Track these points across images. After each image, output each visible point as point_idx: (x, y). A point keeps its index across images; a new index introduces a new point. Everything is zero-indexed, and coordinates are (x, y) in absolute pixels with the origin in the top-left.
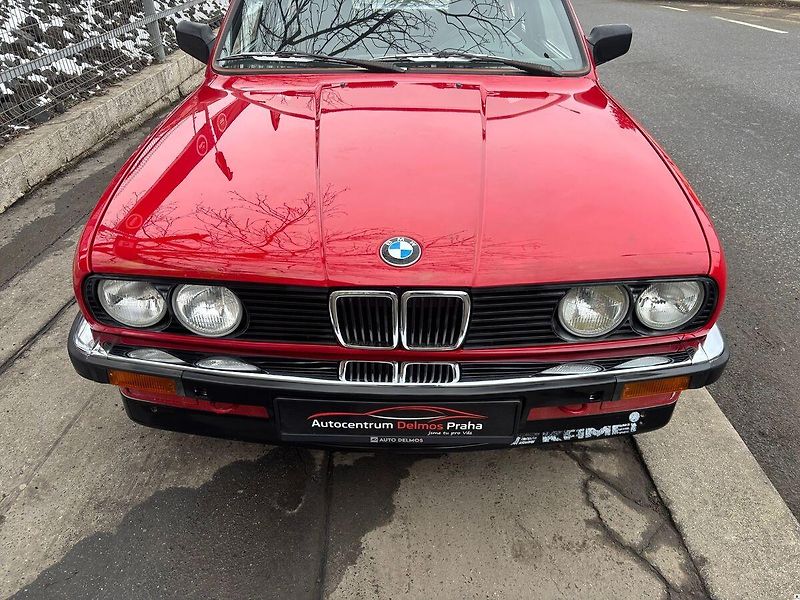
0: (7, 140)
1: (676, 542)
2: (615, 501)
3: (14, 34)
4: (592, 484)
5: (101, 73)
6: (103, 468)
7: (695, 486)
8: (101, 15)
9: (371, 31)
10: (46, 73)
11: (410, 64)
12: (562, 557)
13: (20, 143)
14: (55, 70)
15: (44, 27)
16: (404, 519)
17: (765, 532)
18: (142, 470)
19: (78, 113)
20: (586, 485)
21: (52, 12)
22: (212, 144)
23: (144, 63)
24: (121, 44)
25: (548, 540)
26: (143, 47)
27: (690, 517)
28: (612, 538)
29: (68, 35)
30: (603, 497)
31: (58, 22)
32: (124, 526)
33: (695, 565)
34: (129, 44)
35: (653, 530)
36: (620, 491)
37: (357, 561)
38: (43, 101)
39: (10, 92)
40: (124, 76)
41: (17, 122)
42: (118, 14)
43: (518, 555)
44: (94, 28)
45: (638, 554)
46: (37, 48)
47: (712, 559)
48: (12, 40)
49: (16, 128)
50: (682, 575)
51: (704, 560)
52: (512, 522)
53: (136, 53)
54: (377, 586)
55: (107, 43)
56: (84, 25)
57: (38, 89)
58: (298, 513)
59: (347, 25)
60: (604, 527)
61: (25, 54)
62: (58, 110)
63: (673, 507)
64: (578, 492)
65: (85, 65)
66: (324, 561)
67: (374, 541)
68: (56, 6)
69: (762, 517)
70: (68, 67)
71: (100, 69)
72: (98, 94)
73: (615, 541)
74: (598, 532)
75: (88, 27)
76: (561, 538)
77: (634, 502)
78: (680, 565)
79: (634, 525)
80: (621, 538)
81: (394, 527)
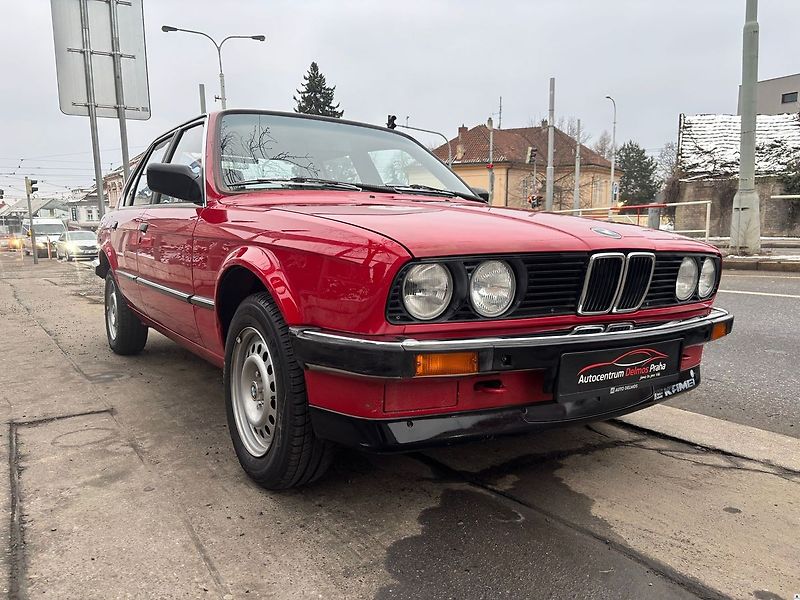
2: (688, 455)
20: (663, 454)
30: (680, 455)
36: (682, 452)
45: (740, 468)
50: (770, 469)
51: (768, 460)
60: (705, 464)
63: (719, 447)
67: (600, 511)
77: (696, 453)
78: (762, 466)
79: (715, 460)
80: (721, 466)
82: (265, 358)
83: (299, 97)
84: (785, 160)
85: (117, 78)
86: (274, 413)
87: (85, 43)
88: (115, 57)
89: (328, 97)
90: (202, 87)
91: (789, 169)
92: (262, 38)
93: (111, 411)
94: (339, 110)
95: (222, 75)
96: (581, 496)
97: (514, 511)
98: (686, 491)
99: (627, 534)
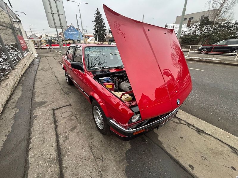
28: (177, 123)
33: (185, 121)
45: (181, 123)
54: (168, 145)
58: (148, 142)
66: (159, 146)
67: (160, 139)
74: (175, 123)
82: (99, 111)
83: (95, 16)
84: (183, 34)
85: (60, 20)
86: (103, 121)
87: (52, 11)
88: (59, 14)
89: (101, 16)
90: (76, 14)
91: (183, 36)
92: (87, 3)
93: (70, 105)
94: (103, 19)
95: (80, 12)
96: (156, 133)
97: (146, 139)
98: (173, 131)
99: (165, 146)
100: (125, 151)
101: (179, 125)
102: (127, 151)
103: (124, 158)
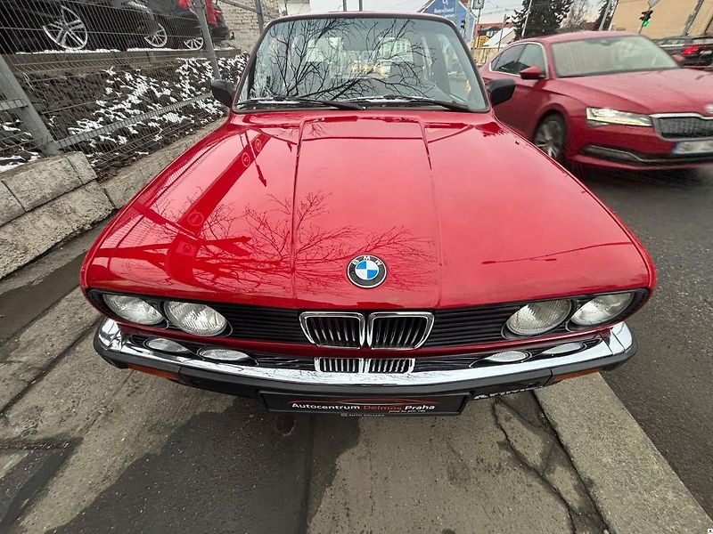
0: (134, 160)
1: (566, 463)
2: (516, 422)
3: (139, 98)
4: (498, 407)
5: (193, 122)
6: (160, 394)
7: (571, 410)
8: (194, 89)
9: (342, 93)
10: (159, 122)
11: (369, 105)
12: (485, 479)
13: (141, 162)
14: (165, 120)
15: (158, 95)
16: (367, 441)
17: (633, 455)
18: (186, 396)
19: (177, 145)
20: (493, 408)
21: (164, 86)
22: (253, 159)
23: (218, 116)
24: (205, 105)
25: (472, 463)
26: (217, 107)
27: (573, 438)
28: (519, 459)
29: (173, 100)
30: (508, 419)
31: (167, 92)
32: (167, 448)
33: (585, 486)
34: (210, 106)
35: (548, 450)
36: (518, 413)
37: (333, 483)
38: (158, 138)
39: (135, 132)
40: (207, 124)
41: (139, 149)
42: (204, 89)
43: (452, 478)
44: (189, 96)
45: (541, 474)
46: (155, 107)
47: (597, 481)
48: (138, 102)
49: (140, 153)
50: (577, 496)
51: (591, 482)
52: (445, 445)
53: (214, 110)
54: (348, 509)
55: (197, 104)
56: (183, 94)
57: (154, 131)
58: (292, 435)
59: (328, 91)
60: (513, 449)
61: (147, 110)
62: (166, 143)
63: (559, 429)
64: (489, 417)
65: (183, 117)
66: (308, 483)
68: (167, 83)
69: (627, 440)
70: (173, 118)
71: (193, 119)
72: (191, 134)
73: (521, 462)
74: (509, 454)
75: (186, 96)
76: (482, 460)
77: (529, 424)
78: (574, 486)
79: (533, 446)
80: (526, 459)
81: (359, 450)
97: (295, 422)
98: (444, 480)
99: (327, 503)
100: (200, 410)
101: (515, 474)
102: (204, 415)
103: (172, 428)
